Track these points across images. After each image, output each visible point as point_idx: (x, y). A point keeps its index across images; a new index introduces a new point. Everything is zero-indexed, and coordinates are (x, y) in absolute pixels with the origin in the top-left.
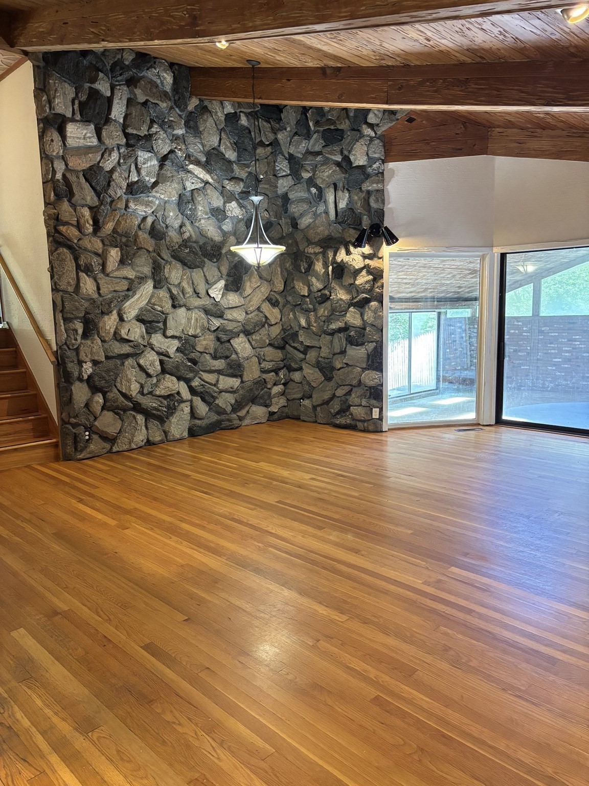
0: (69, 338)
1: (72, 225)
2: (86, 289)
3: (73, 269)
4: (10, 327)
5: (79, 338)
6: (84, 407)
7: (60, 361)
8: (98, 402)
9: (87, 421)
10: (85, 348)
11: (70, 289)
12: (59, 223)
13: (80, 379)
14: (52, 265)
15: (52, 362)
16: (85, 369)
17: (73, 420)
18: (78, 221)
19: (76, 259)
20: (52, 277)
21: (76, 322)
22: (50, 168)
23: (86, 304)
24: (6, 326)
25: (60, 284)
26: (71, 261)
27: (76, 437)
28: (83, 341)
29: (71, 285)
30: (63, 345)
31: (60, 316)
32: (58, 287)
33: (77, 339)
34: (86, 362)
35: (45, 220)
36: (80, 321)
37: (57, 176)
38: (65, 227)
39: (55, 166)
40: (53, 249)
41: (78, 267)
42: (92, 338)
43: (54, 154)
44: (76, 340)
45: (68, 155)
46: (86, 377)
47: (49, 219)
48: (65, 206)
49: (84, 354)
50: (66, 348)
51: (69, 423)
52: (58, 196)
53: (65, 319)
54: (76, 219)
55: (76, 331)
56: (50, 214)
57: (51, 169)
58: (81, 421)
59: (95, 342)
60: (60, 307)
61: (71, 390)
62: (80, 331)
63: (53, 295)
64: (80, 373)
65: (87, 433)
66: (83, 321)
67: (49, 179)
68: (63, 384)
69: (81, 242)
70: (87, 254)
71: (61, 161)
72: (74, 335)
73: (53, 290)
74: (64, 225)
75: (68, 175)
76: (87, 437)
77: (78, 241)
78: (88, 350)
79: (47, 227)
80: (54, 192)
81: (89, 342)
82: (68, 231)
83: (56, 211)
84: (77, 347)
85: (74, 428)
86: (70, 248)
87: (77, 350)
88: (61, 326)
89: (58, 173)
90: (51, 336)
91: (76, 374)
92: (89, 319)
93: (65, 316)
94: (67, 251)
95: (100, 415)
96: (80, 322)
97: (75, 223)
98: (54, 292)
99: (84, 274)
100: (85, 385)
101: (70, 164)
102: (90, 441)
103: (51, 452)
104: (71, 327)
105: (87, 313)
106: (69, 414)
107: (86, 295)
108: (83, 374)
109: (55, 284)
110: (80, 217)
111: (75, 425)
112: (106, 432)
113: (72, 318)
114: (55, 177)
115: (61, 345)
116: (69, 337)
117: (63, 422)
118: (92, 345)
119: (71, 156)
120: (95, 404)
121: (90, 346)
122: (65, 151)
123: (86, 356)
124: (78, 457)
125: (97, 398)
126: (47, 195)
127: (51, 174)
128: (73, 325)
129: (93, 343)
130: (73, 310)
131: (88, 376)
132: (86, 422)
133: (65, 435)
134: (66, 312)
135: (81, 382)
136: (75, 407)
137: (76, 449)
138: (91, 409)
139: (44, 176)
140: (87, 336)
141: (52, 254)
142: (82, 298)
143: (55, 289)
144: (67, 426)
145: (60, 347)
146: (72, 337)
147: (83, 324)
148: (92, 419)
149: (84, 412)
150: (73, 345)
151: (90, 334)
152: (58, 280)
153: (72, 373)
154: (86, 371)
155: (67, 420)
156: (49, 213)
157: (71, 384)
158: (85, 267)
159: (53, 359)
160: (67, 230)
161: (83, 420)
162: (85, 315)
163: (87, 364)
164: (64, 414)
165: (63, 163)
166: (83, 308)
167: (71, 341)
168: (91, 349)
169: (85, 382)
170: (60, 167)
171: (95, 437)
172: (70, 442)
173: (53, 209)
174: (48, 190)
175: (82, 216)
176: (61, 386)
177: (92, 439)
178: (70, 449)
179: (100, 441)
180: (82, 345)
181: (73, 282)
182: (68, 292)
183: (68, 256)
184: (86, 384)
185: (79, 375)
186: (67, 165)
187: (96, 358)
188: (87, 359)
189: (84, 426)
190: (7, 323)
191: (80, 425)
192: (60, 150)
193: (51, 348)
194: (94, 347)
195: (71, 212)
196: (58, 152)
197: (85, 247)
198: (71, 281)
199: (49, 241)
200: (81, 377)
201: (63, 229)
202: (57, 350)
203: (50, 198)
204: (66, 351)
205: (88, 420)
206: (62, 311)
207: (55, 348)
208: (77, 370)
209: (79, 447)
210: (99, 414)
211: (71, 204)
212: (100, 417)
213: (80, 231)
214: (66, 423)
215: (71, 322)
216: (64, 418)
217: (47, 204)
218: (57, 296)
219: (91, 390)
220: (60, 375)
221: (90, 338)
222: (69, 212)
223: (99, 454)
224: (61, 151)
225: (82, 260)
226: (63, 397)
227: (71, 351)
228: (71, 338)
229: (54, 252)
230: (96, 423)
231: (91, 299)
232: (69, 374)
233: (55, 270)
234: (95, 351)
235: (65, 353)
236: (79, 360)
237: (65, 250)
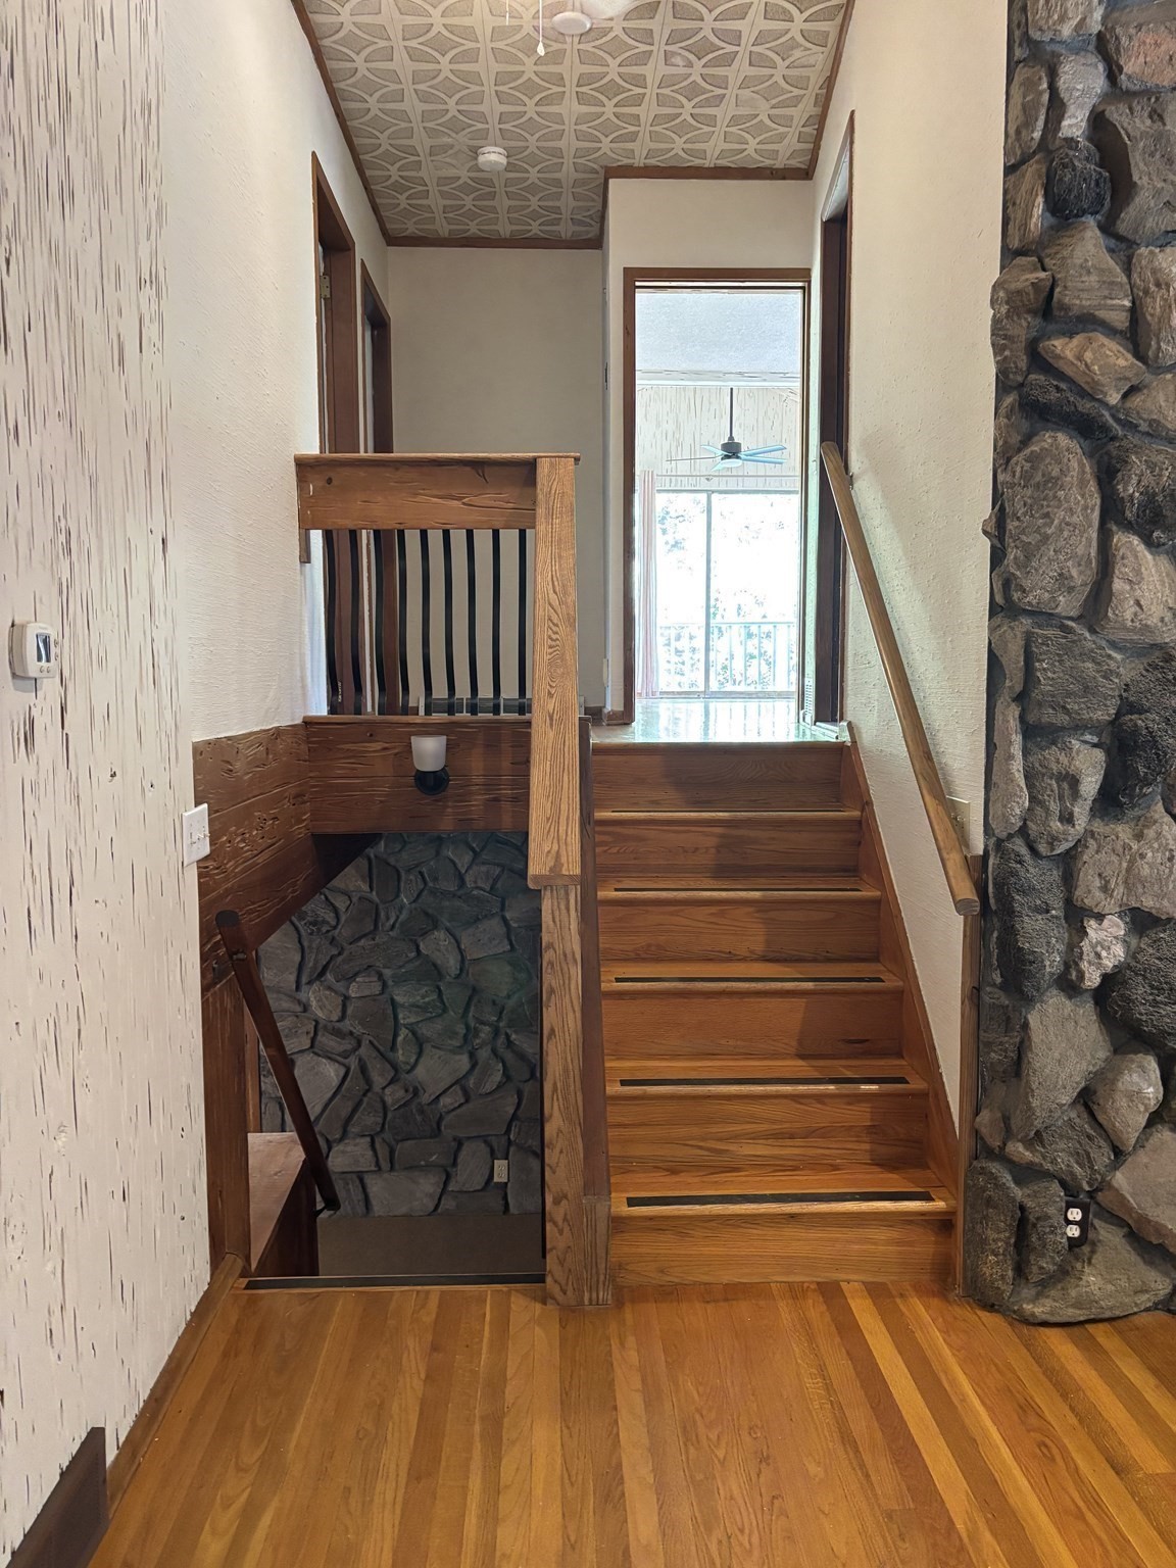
0: (1039, 810)
1: (1111, 331)
2: (1138, 603)
3: (1087, 517)
4: (854, 742)
5: (1081, 812)
6: (1074, 1103)
7: (992, 901)
8: (1135, 1096)
9: (1082, 1166)
10: (1102, 856)
11: (1067, 605)
12: (1051, 327)
13: (1068, 984)
14: (1002, 506)
15: (961, 906)
16: (1093, 947)
17: (1018, 1150)
18: (1135, 312)
19: (1107, 475)
20: (997, 558)
21: (1076, 745)
22: (1041, 93)
23: (1127, 669)
24: (846, 738)
25: (1027, 584)
26: (1082, 484)
27: (1023, 1226)
28: (1098, 826)
29: (1071, 589)
30: (1010, 836)
31: (1010, 716)
32: (1016, 596)
33: (1071, 814)
34: (1100, 917)
35: (996, 321)
36: (1095, 740)
37: (1065, 123)
38: (1077, 340)
39: (1063, 83)
40: (1015, 439)
41: (1112, 511)
42: (1137, 812)
43: (1066, 31)
44: (1068, 818)
45: (1126, 25)
46: (1093, 979)
47: (1014, 311)
48: (1088, 245)
49: (1098, 883)
50: (1024, 851)
51: (1001, 1156)
52: (1063, 212)
53: (1030, 731)
54: (1127, 303)
55: (1074, 782)
56: (1019, 292)
57: (1046, 97)
58: (1054, 1161)
59: (1150, 833)
60: (1013, 681)
61: (1025, 1026)
62: (1090, 785)
63: (992, 630)
64: (1072, 960)
65: (1075, 1214)
66: (1106, 739)
67: (1034, 145)
68: (994, 996)
69: (1136, 401)
70: (1159, 452)
71: (1093, 59)
72: (1061, 798)
73: (994, 609)
74: (1071, 335)
75: (1118, 115)
76: (1074, 1232)
77: (1125, 396)
78: (1115, 866)
79: (997, 349)
80: (1046, 195)
81: (1123, 831)
82: (1088, 356)
83: (1043, 275)
84: (1068, 852)
85: (1018, 1182)
86: (1087, 428)
87: (1068, 864)
88: (1011, 757)
89: (1071, 109)
90: (970, 794)
91: (1053, 963)
92: (1136, 730)
93: (1031, 718)
94: (1074, 445)
95: (1140, 1144)
96: (1095, 746)
97: (1120, 319)
98: (998, 620)
99: (1135, 540)
100: (1086, 1012)
101: (1131, 66)
102: (1086, 1249)
103: (925, 1246)
104: (1054, 767)
105: (1128, 707)
106: (1006, 1119)
107: (1133, 630)
108: (1084, 965)
109: (1007, 584)
110: (1146, 292)
111: (1026, 1174)
112: (1159, 1229)
113: (1063, 729)
114: (1058, 128)
115: (1004, 835)
116: (1041, 803)
117: (984, 1151)
118: (1135, 847)
119: (1139, 27)
120: (1123, 1103)
121: (1128, 847)
122: (1116, 15)
123: (1105, 889)
124: (1028, 1307)
125: (1135, 1077)
126: (1017, 215)
127: (1040, 123)
128: (1063, 759)
129: (1139, 836)
130: (1069, 694)
131: (1105, 977)
132: (1077, 1169)
133: (980, 1200)
134: (1040, 704)
135: (1070, 998)
136: (1035, 1103)
137: (1020, 1271)
138: (1101, 1118)
139: (1015, 135)
140: (1120, 805)
141: (1008, 460)
142: (1113, 645)
143: (1003, 607)
144: (995, 1168)
145: (1000, 845)
146: (1054, 807)
147: (1108, 753)
148: (1102, 1157)
149: (1070, 1123)
150: (1053, 840)
151: (1131, 797)
152: (1019, 568)
153: (1037, 960)
154: (1098, 956)
155: (995, 1143)
156: (1013, 286)
157: (1029, 1001)
158: (1143, 507)
159: (967, 892)
160: (1083, 350)
161: (1062, 1159)
162: (1118, 715)
163: (1106, 923)
164: (985, 1116)
165: (1101, 67)
166: (1111, 688)
167: (1045, 823)
168: (1132, 862)
169: (1088, 997)
170: (1083, 83)
171: (1108, 1235)
172: (999, 1236)
173: (1035, 270)
174: (1021, 196)
175: (1158, 285)
176: (986, 999)
177: (1093, 1244)
178: (995, 1268)
179: (1127, 1253)
180: (1092, 843)
181: (1081, 577)
182: (1058, 616)
183: (1074, 464)
184: (1090, 1006)
185: (1067, 966)
186: (1113, 74)
187: (1148, 903)
188: (1109, 905)
189: (1063, 1184)
190: (850, 725)
191: (1050, 1176)
192: (1091, 12)
193: (963, 839)
194: (1142, 856)
195: (1110, 271)
196: (1084, 19)
197: (1151, 422)
198: (1074, 572)
199: (1003, 411)
200: (1074, 975)
201: (1064, 348)
202: (986, 851)
203: (1025, 225)
204: (1020, 862)
205: (1086, 1160)
206: (1021, 698)
207: (978, 844)
208: (1061, 947)
209: (1035, 1269)
210: (1133, 1141)
211: (1112, 243)
212: (1141, 1152)
213: (1140, 355)
214: (992, 1154)
215: (1054, 743)
216: (984, 1131)
217: (1009, 254)
218: (1009, 635)
219: (1110, 1033)
220: (989, 954)
221: (1131, 814)
222: (1102, 271)
223: (1118, 1313)
224: (1098, 15)
225: (1134, 480)
226: (988, 1044)
227: (1043, 863)
228: (1047, 810)
229: (1019, 450)
230: (1118, 1175)
231: (1154, 646)
232: (1023, 962)
233: (1011, 525)
234: (1146, 871)
235: (1014, 873)
236: (1069, 902)
237: (1063, 439)
